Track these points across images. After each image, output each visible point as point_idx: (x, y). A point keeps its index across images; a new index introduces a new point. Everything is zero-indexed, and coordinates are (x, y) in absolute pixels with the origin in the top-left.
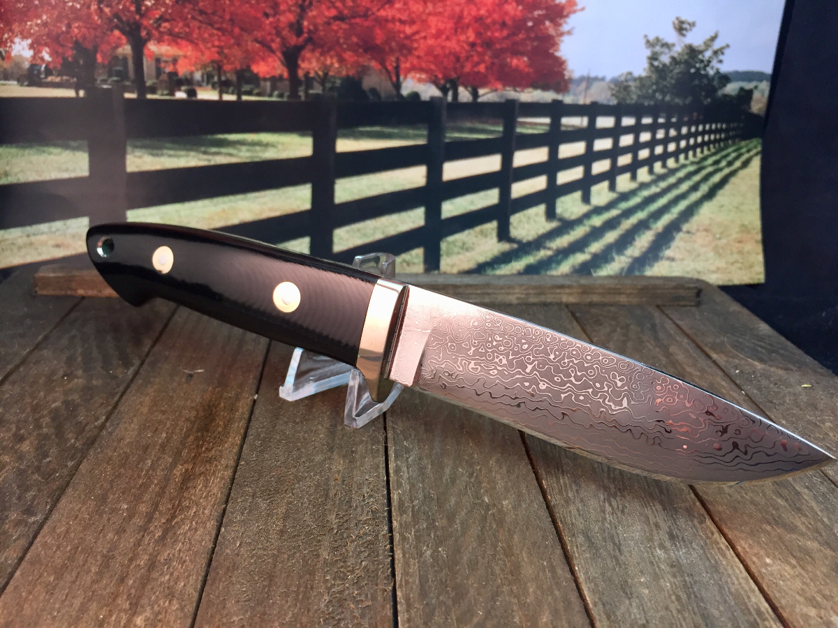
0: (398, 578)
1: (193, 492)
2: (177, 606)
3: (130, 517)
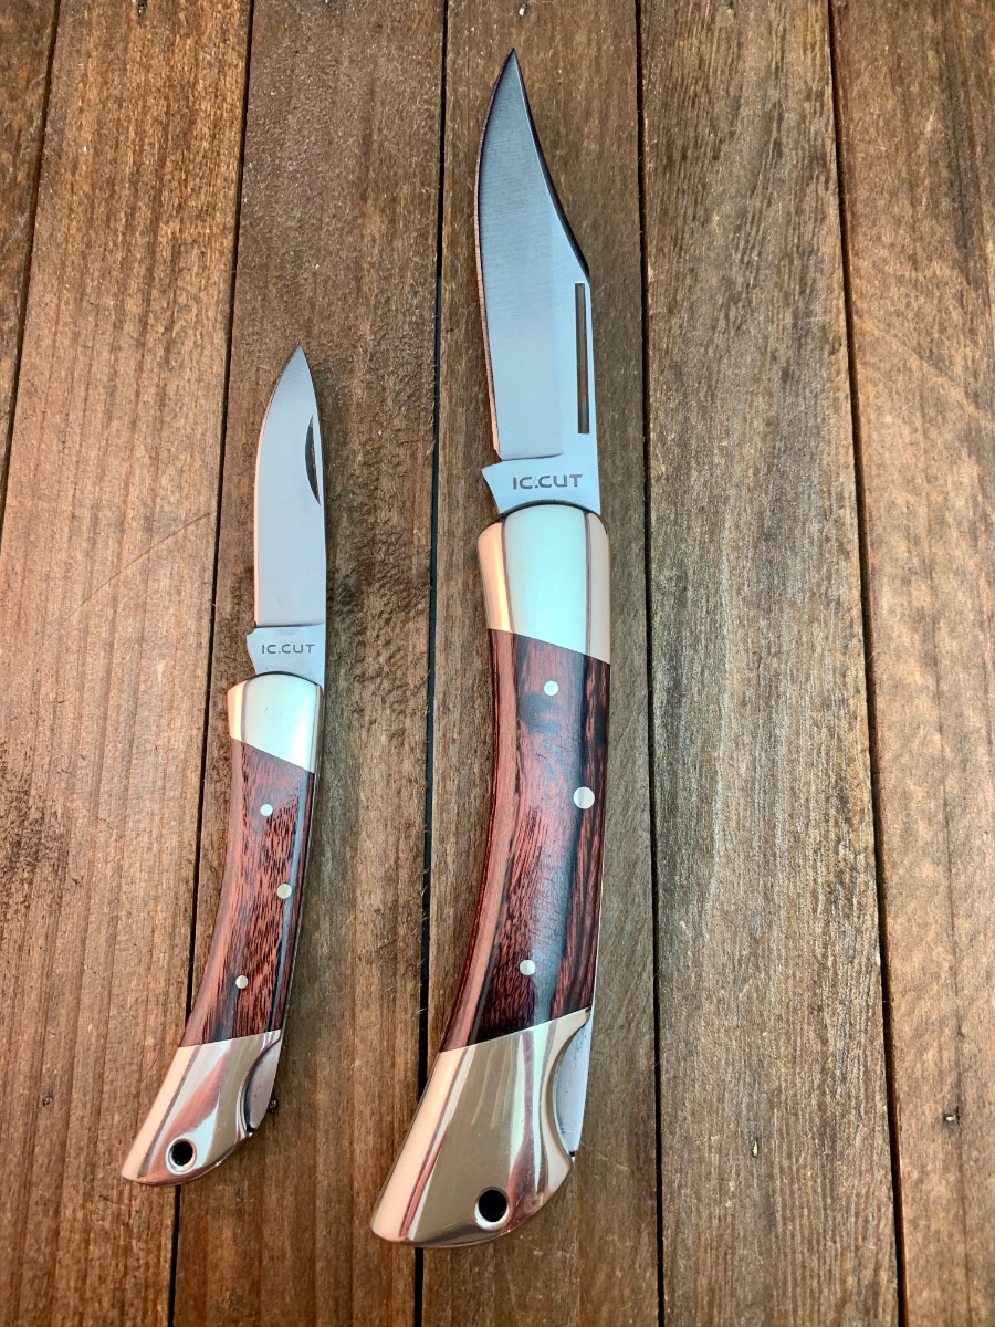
0: (441, 436)
1: (188, 278)
2: (200, 463)
3: (121, 322)
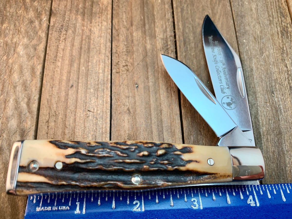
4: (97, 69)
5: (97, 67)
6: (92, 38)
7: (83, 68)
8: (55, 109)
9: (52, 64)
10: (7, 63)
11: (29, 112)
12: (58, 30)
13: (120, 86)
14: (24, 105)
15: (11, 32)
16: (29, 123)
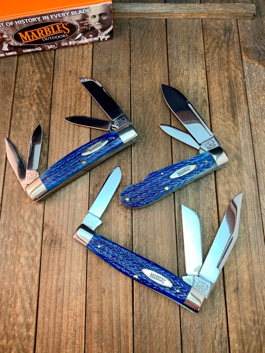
4: (77, 276)
5: (76, 275)
6: (73, 250)
7: (67, 276)
8: (48, 308)
9: (45, 272)
10: (14, 271)
11: (31, 310)
12: (49, 244)
13: (92, 290)
14: (27, 306)
15: (16, 246)
16: (32, 319)
